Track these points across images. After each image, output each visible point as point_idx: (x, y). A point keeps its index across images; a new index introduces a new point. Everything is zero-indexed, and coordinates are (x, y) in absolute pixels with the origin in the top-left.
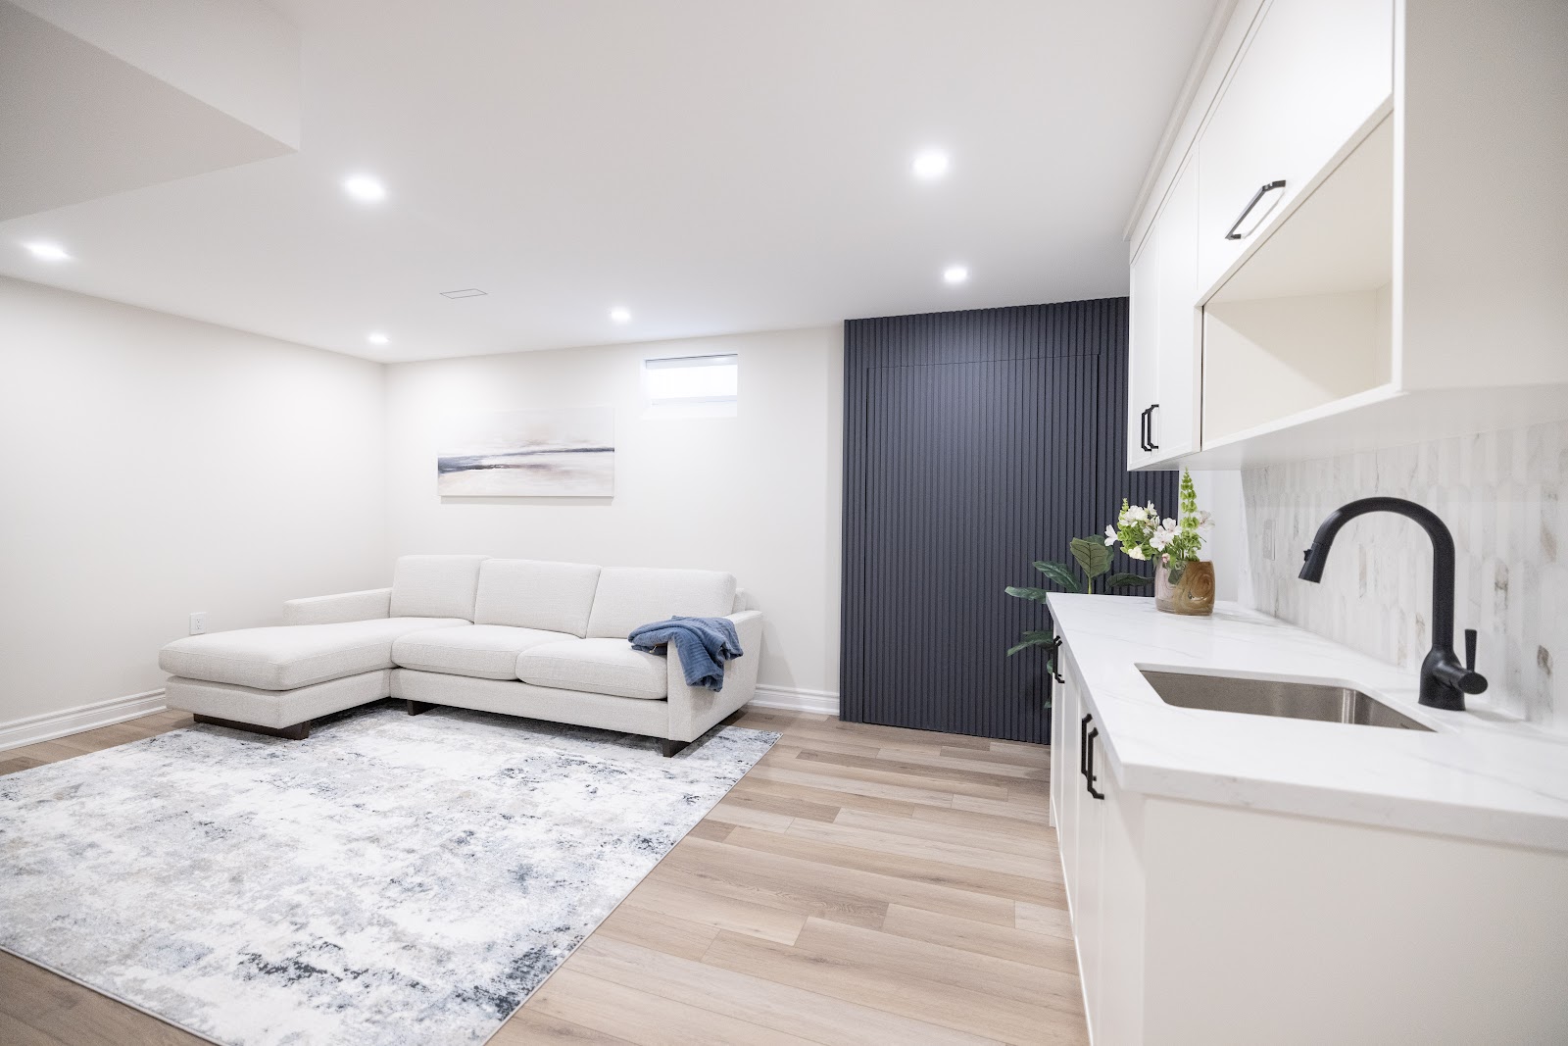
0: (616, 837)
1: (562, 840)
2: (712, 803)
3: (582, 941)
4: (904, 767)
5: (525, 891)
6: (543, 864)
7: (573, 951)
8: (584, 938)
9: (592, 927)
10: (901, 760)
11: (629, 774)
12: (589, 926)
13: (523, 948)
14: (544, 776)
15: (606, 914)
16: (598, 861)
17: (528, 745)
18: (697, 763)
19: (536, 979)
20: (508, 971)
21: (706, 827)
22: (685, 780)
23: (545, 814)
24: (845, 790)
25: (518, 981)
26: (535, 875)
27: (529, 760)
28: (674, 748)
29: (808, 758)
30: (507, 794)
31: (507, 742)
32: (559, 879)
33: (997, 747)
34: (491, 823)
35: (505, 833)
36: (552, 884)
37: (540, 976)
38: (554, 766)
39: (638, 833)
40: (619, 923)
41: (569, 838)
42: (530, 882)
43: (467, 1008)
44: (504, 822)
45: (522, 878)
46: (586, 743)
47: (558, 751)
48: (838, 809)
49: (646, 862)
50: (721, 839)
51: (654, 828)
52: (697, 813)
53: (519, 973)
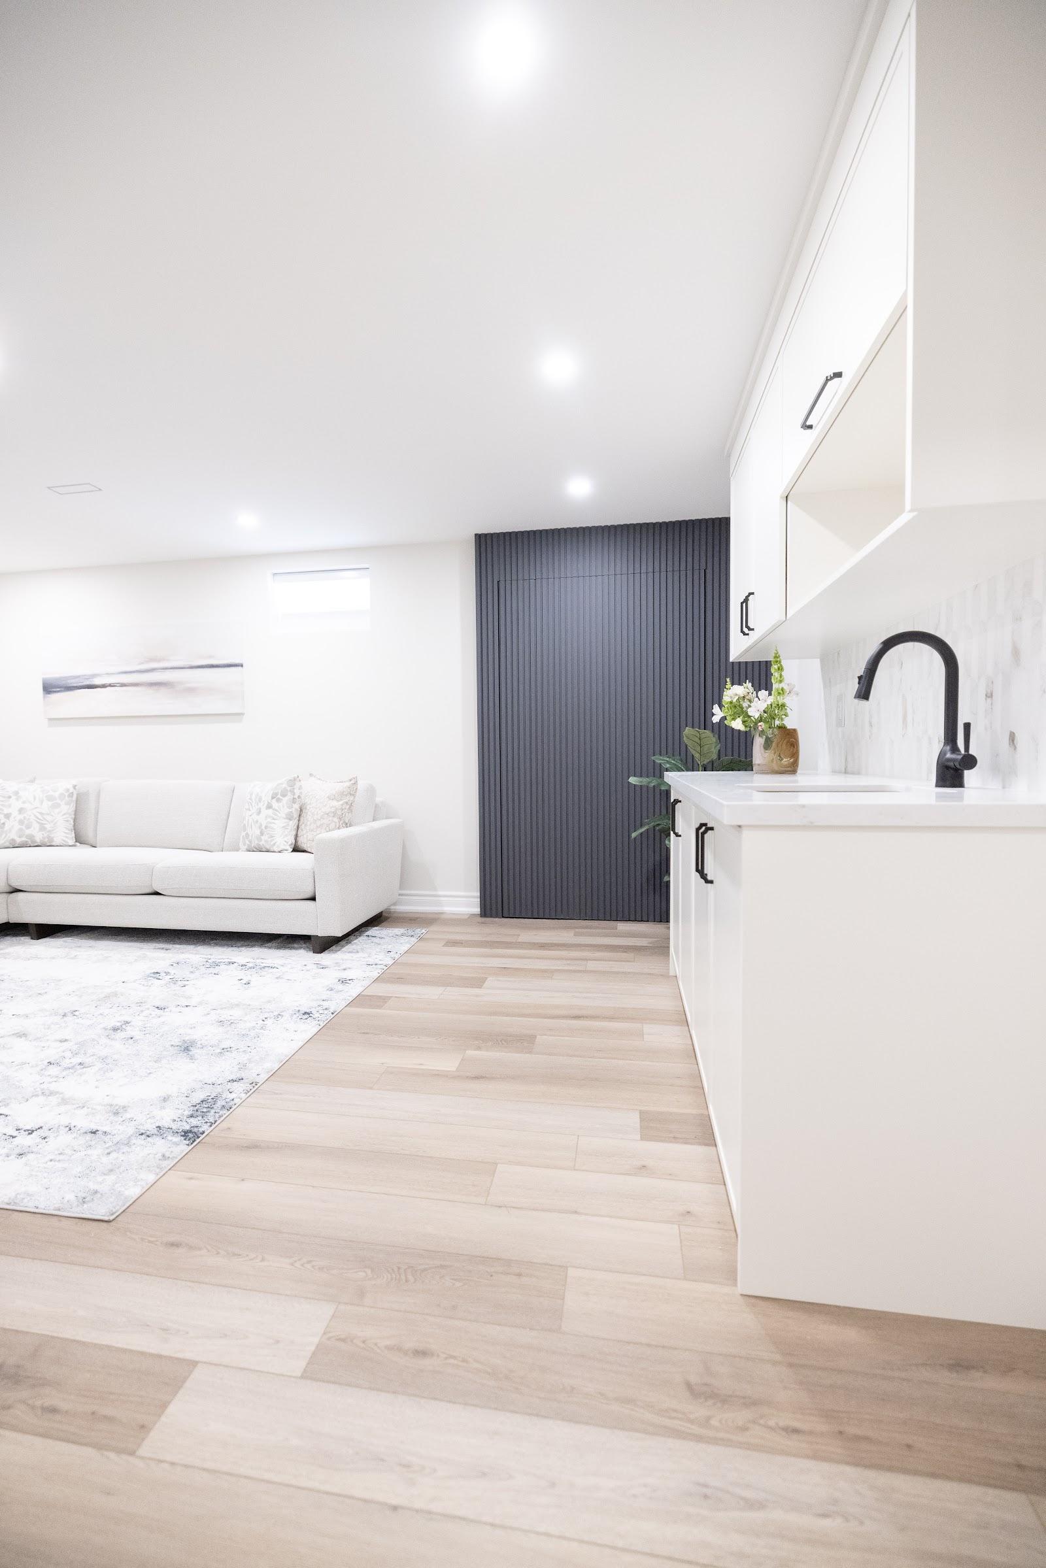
0: (276, 1013)
1: (222, 1019)
2: (367, 983)
3: (256, 1087)
4: (543, 946)
5: (192, 1058)
6: (206, 1038)
7: (249, 1094)
8: (259, 1085)
9: (264, 1076)
10: (539, 941)
11: (281, 968)
12: (261, 1076)
13: (201, 1096)
14: (192, 976)
15: (277, 1066)
16: (262, 1031)
17: (171, 955)
18: (348, 956)
19: (217, 1115)
20: (187, 1113)
21: (360, 1000)
22: (336, 968)
23: (201, 1003)
24: (490, 966)
25: (200, 1118)
26: (200, 1046)
27: (175, 965)
28: (324, 944)
29: (454, 946)
30: (158, 992)
31: (148, 953)
32: (226, 1047)
33: (622, 926)
34: (145, 1013)
35: (162, 1019)
36: (219, 1051)
37: (221, 1112)
38: (203, 968)
39: (298, 1009)
40: (287, 1071)
41: (229, 1018)
42: (194, 1051)
43: (152, 1141)
44: (159, 1012)
45: (187, 1049)
46: (231, 949)
47: (204, 956)
48: (486, 978)
49: (310, 1028)
50: (380, 1007)
51: (315, 1004)
52: (353, 991)
53: (199, 1113)
